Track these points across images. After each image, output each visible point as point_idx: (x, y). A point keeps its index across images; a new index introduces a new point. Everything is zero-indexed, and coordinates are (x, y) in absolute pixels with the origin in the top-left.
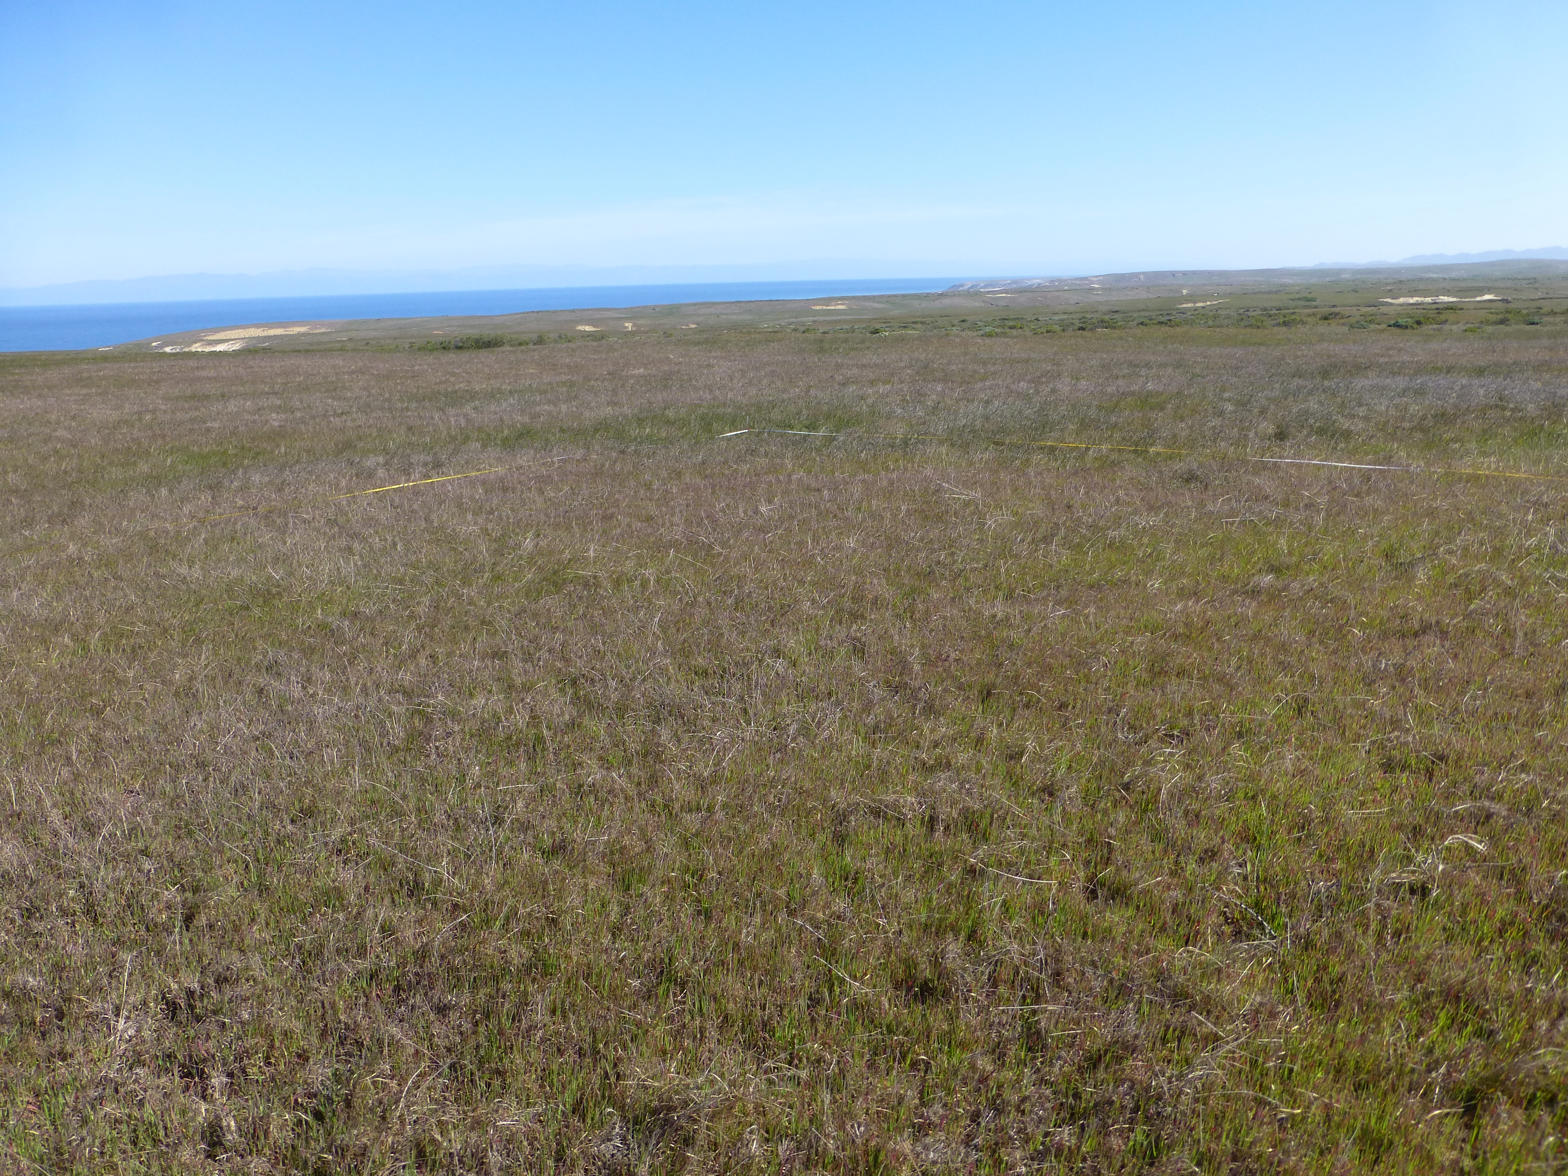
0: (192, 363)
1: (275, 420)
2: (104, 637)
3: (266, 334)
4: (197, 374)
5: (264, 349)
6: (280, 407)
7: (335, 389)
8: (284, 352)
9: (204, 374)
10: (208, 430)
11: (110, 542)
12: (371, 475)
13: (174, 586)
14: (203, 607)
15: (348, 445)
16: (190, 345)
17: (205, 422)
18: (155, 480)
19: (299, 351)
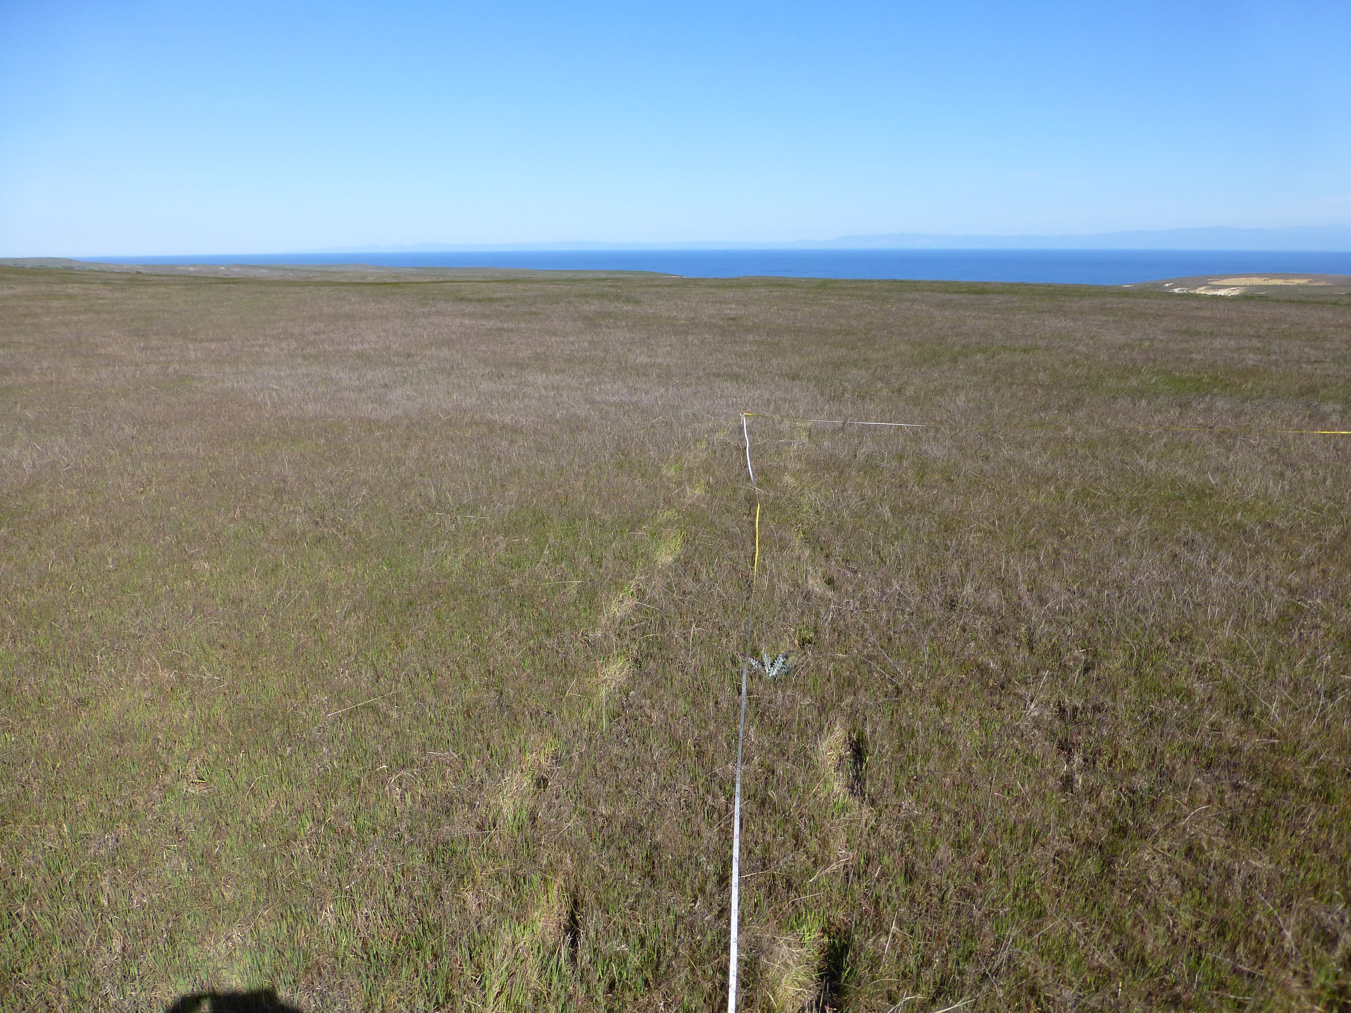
0: (1194, 304)
1: (1251, 359)
2: (1077, 493)
3: (1266, 283)
4: (1196, 313)
5: (1261, 297)
6: (1259, 349)
7: (1315, 340)
8: (1277, 301)
9: (1201, 313)
10: (1192, 360)
11: (1096, 432)
12: (1324, 418)
13: (1133, 471)
14: (1150, 490)
15: (1312, 390)
16: (1195, 288)
17: (1191, 353)
18: (1140, 393)
19: (1293, 302)
